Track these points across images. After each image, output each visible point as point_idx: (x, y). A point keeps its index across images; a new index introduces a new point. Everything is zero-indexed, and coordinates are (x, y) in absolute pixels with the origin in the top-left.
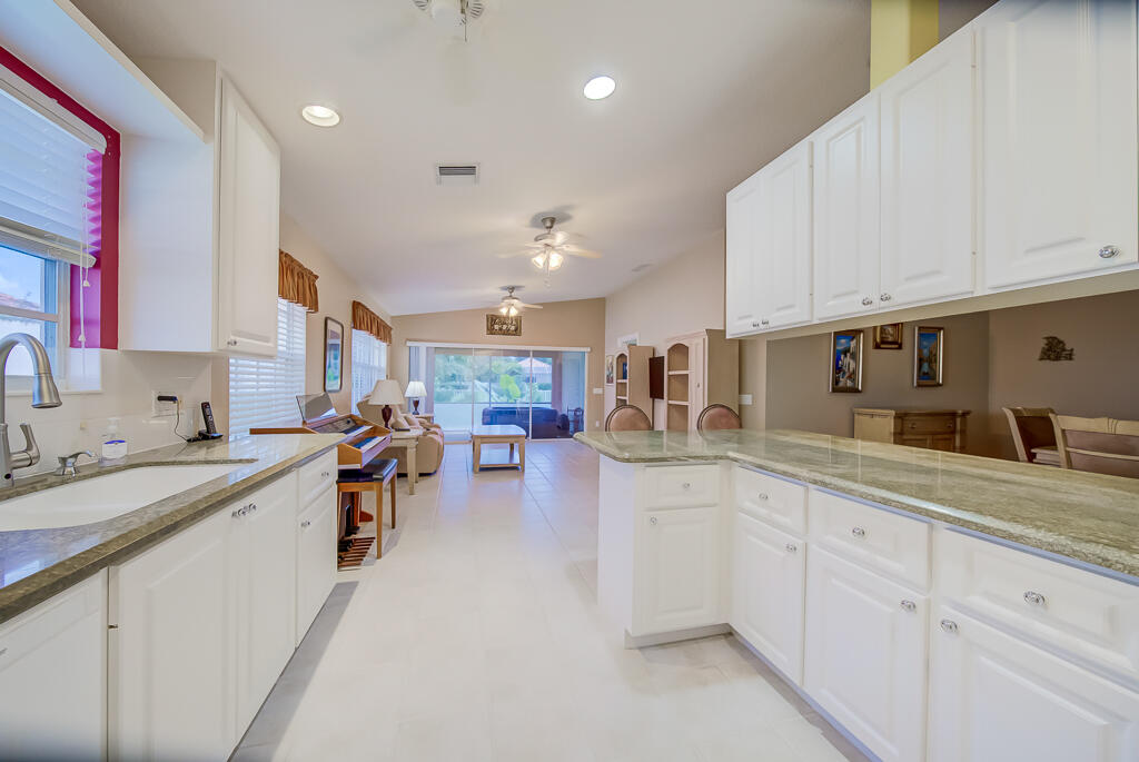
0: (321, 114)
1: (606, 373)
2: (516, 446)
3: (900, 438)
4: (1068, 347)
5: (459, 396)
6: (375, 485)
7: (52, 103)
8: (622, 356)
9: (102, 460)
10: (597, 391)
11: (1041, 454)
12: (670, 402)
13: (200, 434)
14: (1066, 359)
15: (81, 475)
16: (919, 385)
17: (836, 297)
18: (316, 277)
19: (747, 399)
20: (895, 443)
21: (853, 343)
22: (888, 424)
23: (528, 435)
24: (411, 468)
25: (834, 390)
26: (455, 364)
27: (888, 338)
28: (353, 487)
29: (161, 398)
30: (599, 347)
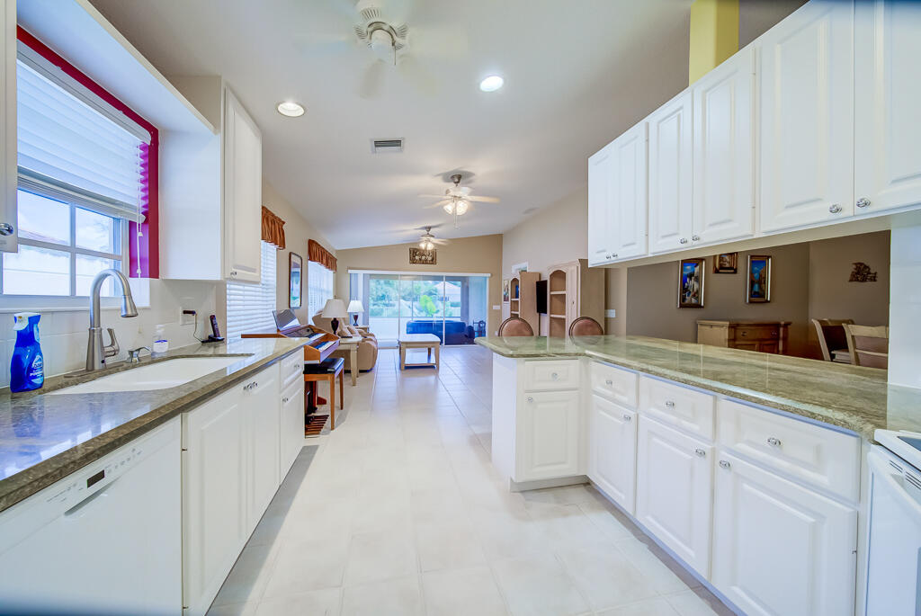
0: (291, 108)
1: (503, 293)
2: (433, 350)
3: (733, 343)
4: (872, 271)
5: (387, 311)
6: (329, 376)
7: (120, 114)
8: (515, 280)
9: (153, 353)
10: (496, 307)
11: (839, 354)
12: (552, 316)
13: (209, 337)
14: (871, 280)
15: (141, 363)
16: (751, 302)
17: (664, 237)
18: (284, 223)
19: (612, 314)
20: (729, 347)
21: (697, 269)
22: (723, 333)
23: (441, 342)
24: (354, 366)
25: (681, 306)
26: (385, 287)
27: (725, 264)
28: (313, 377)
29: (185, 312)
30: (497, 274)
